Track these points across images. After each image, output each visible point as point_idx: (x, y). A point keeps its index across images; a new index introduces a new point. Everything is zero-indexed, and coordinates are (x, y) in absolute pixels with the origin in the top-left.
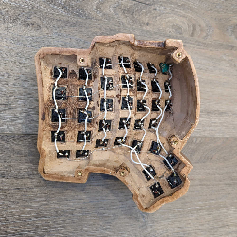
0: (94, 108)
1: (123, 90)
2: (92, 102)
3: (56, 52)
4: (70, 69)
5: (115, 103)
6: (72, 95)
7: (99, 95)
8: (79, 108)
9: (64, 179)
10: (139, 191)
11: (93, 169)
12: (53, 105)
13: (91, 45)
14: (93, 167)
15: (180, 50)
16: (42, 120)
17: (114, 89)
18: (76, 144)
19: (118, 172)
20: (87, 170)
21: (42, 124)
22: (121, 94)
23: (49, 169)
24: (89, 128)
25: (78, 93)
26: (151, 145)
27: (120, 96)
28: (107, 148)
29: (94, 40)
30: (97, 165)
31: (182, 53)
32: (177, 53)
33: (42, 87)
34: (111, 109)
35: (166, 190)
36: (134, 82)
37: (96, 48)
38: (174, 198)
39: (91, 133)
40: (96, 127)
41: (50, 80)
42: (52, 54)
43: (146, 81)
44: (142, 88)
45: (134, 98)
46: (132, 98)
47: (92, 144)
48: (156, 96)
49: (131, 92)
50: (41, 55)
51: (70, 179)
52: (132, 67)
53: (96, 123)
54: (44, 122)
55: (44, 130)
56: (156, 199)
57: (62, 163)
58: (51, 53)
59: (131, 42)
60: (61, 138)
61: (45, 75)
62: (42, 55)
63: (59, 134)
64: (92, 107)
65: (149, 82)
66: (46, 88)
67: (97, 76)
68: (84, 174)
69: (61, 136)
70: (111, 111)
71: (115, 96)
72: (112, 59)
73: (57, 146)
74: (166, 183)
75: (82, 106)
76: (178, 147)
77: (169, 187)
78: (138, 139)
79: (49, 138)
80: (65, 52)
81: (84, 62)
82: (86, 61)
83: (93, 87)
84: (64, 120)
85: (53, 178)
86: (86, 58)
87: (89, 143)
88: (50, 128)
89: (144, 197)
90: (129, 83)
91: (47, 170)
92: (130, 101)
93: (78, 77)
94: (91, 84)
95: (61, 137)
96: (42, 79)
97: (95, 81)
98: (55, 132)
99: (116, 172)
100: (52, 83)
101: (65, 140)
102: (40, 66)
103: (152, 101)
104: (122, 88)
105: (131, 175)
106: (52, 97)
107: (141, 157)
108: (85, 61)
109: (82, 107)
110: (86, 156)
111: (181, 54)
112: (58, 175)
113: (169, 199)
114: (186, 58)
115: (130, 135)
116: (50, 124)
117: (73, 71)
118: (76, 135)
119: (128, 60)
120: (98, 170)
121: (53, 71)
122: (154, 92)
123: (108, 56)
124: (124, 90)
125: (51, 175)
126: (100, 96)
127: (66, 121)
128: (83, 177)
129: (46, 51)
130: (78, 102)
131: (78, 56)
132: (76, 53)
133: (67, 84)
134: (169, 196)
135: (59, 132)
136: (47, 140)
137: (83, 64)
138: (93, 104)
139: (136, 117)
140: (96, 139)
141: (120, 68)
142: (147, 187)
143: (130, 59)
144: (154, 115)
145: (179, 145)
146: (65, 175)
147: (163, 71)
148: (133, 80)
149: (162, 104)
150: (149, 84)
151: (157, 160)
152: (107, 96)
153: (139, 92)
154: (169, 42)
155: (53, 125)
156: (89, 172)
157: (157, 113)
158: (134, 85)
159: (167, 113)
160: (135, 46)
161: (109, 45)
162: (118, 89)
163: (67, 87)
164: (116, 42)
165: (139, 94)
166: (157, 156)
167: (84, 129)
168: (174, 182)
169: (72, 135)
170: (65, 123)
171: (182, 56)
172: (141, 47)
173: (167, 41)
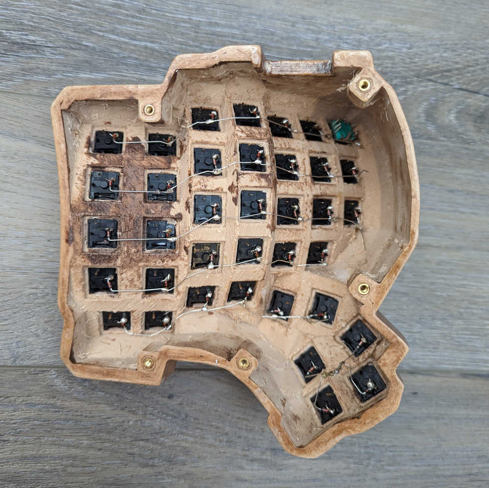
0: (179, 217)
1: (244, 174)
2: (175, 204)
3: (94, 94)
4: (128, 135)
5: (226, 205)
6: (132, 189)
7: (190, 186)
8: (148, 218)
9: (114, 375)
10: (284, 405)
11: (176, 353)
12: (89, 210)
13: (168, 75)
14: (178, 348)
15: (366, 74)
16: (67, 244)
17: (223, 172)
18: (143, 298)
19: (233, 360)
20: (164, 354)
21: (67, 251)
22: (238, 183)
23: (84, 354)
24: (170, 261)
25: (144, 183)
26: (312, 301)
27: (236, 188)
28: (213, 307)
29: (173, 64)
30: (186, 345)
31: (371, 79)
32: (359, 81)
33: (66, 171)
34: (216, 217)
35: (348, 405)
36: (269, 157)
37: (182, 84)
38: (365, 423)
39: (176, 272)
40: (186, 258)
41: (85, 157)
42: (86, 100)
43: (297, 157)
44: (289, 171)
45: (268, 192)
46: (265, 194)
47: (179, 297)
48: (321, 190)
49: (263, 180)
50: (64, 104)
51: (128, 375)
52: (264, 125)
53: (186, 249)
54: (71, 249)
55: (71, 267)
56: (325, 425)
57: (114, 340)
58: (83, 99)
59: (254, 62)
60: (109, 283)
61: (75, 146)
62: (67, 102)
64: (176, 215)
65: (305, 159)
66: (77, 174)
67: (186, 146)
68: (157, 364)
69: (110, 279)
70: (219, 222)
71: (226, 189)
72: (219, 111)
73: (104, 302)
74: (347, 389)
75: (153, 212)
76: (370, 300)
77: (355, 397)
78: (285, 288)
79: (83, 283)
80: (112, 94)
81: (152, 113)
82: (156, 110)
83: (179, 171)
84: (115, 243)
85: (92, 372)
86: (157, 104)
87: (171, 295)
88: (84, 261)
89: (296, 422)
91: (79, 356)
92: (259, 200)
93: (146, 149)
94: (173, 165)
95: (110, 281)
96: (67, 154)
97: (182, 157)
99: (229, 360)
100: (90, 163)
101: (119, 288)
102: (62, 128)
103: (312, 201)
104: (242, 169)
105: (267, 369)
106: (88, 193)
107: (290, 328)
108: (156, 112)
109: (153, 214)
110: (167, 325)
111: (370, 83)
112: (103, 365)
113: (355, 427)
114: (382, 93)
115: (262, 278)
116: (83, 252)
117: (136, 139)
118: (141, 278)
119: (255, 110)
120: (188, 355)
121: (93, 139)
122: (317, 182)
123: (212, 104)
124: (247, 173)
125: (88, 366)
126: (192, 189)
127: (118, 246)
128: (155, 371)
129: (73, 94)
130: (145, 204)
131: (139, 101)
132: (136, 94)
133: (121, 164)
134: (353, 418)
136: (79, 287)
137: (152, 117)
138: (177, 208)
139: (276, 236)
140: (187, 287)
141: (237, 128)
142: (305, 396)
143: (259, 108)
144: (319, 234)
145: (372, 295)
146: (118, 366)
147: (338, 136)
148: (267, 153)
149: (337, 208)
150: (304, 164)
151: (326, 336)
152: (208, 188)
153: (282, 180)
154: (339, 56)
155: (90, 254)
156: (168, 359)
157: (325, 229)
158: (268, 164)
159: (348, 229)
160: (265, 74)
161: (208, 75)
162: (232, 173)
163: (122, 173)
164: (222, 66)
165: (281, 184)
166: (328, 325)
167: (159, 263)
168: (367, 387)
169: (132, 277)
170: (117, 250)
171: (371, 88)
172: (279, 76)
173: (336, 55)
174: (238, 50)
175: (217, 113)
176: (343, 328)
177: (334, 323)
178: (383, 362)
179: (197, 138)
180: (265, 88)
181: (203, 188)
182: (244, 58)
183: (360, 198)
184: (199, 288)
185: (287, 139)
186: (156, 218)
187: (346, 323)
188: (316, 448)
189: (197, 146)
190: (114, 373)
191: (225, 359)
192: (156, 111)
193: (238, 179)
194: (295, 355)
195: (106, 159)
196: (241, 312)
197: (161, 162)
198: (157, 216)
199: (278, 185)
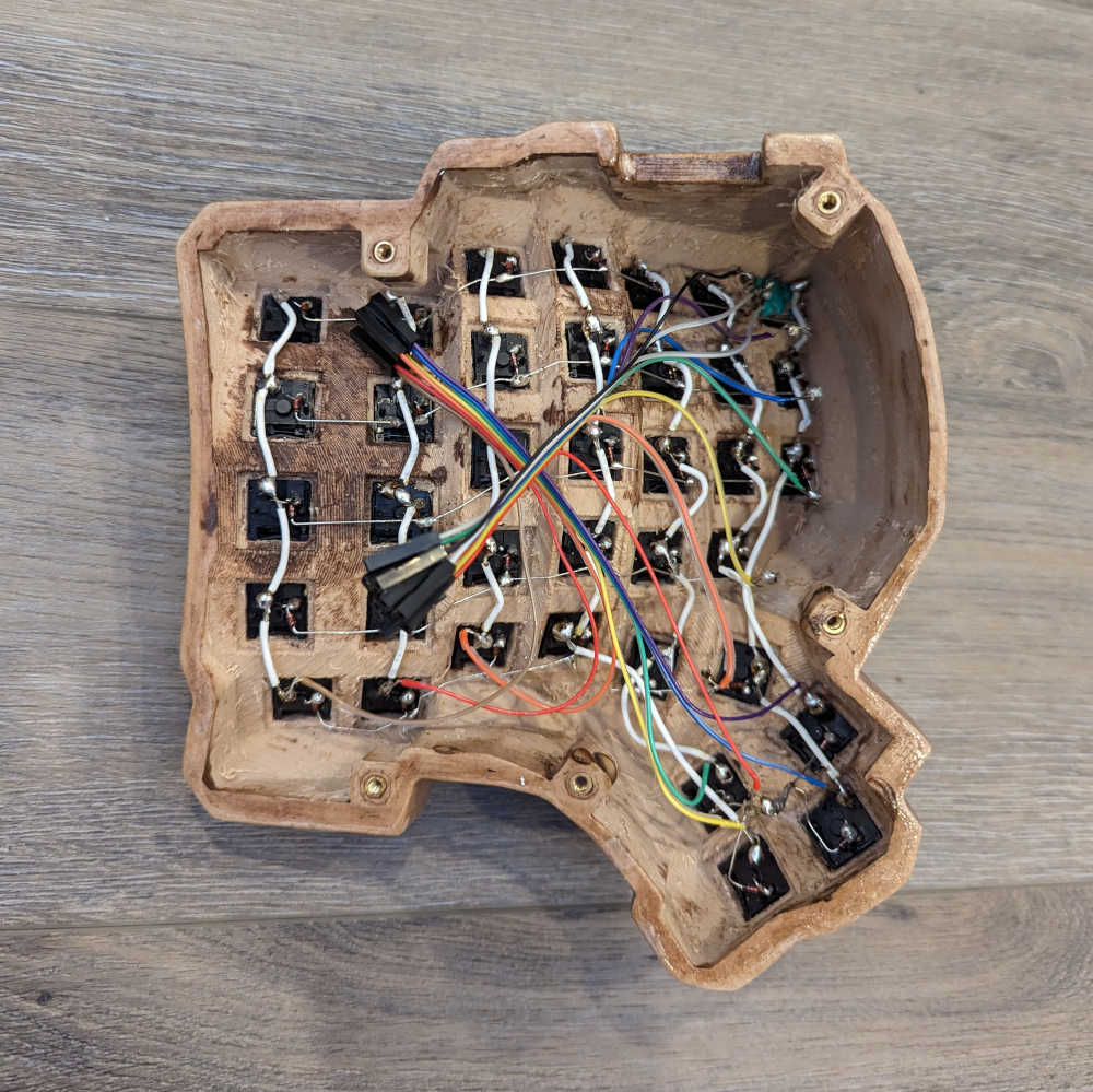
0: (439, 476)
1: (576, 385)
2: (431, 449)
3: (268, 219)
4: (333, 305)
6: (344, 417)
8: (375, 477)
9: (299, 815)
10: (665, 875)
11: (435, 764)
12: (252, 461)
13: (424, 180)
15: (833, 180)
16: (204, 532)
17: (533, 384)
18: (362, 648)
19: (559, 779)
20: (410, 766)
21: (204, 547)
22: (564, 405)
23: (232, 770)
25: (367, 404)
27: (561, 413)
28: (507, 669)
29: (435, 159)
31: (842, 191)
32: (818, 194)
33: (205, 379)
35: (801, 875)
37: (449, 200)
38: (841, 912)
41: (244, 349)
42: (251, 231)
44: (668, 381)
47: (436, 647)
48: (732, 421)
50: (204, 239)
51: (330, 814)
52: (616, 286)
54: (213, 543)
55: (210, 580)
56: (752, 922)
57: (295, 741)
58: (245, 229)
59: (602, 155)
60: (290, 615)
61: (221, 327)
62: (210, 235)
63: (281, 596)
64: (434, 472)
66: (226, 384)
67: (456, 328)
68: (394, 789)
69: (291, 607)
71: (538, 418)
72: (522, 256)
73: (273, 657)
74: (800, 843)
75: (385, 464)
76: (848, 644)
77: (815, 860)
79: (234, 616)
80: (306, 219)
81: (391, 258)
82: (400, 252)
84: (304, 530)
85: (251, 808)
86: (400, 239)
87: (419, 642)
88: (240, 569)
90: (601, 356)
91: (223, 774)
92: (607, 440)
95: (291, 611)
96: (207, 342)
97: (446, 351)
98: (263, 587)
99: (550, 779)
100: (253, 362)
101: (309, 627)
102: (199, 288)
103: (715, 444)
104: (572, 376)
106: (249, 424)
107: (671, 715)
108: (398, 256)
109: (387, 468)
110: (410, 708)
111: (841, 198)
112: (276, 793)
113: (819, 918)
114: (865, 218)
116: (237, 549)
117: (348, 312)
118: (359, 605)
119: (597, 254)
120: (461, 769)
121: (257, 313)
122: (723, 405)
123: (504, 243)
124: (581, 384)
125: (242, 795)
127: (311, 536)
128: (389, 804)
129: (224, 220)
130: (368, 448)
131: (363, 234)
132: (356, 219)
133: (320, 365)
134: (816, 900)
135: (281, 586)
136: (225, 624)
137: (389, 265)
138: (436, 457)
139: (641, 516)
140: (453, 624)
141: (563, 291)
142: (708, 860)
143: (603, 250)
145: (852, 636)
146: (307, 795)
149: (765, 460)
151: (749, 731)
152: (503, 415)
154: (777, 145)
155: (251, 554)
156: (421, 776)
157: (742, 504)
159: (789, 505)
160: (622, 181)
161: (505, 182)
162: (551, 383)
163: (320, 382)
164: (535, 163)
165: (650, 408)
166: (752, 708)
168: (840, 837)
169: (340, 603)
170: (310, 544)
171: (842, 207)
172: (651, 185)
173: (770, 144)
174: (570, 131)
180: (617, 209)
182: (583, 147)
183: (813, 440)
186: (390, 477)
188: (737, 968)
189: (478, 329)
190: (301, 809)
191: (539, 776)
192: (400, 254)
193: (564, 395)
194: (684, 772)
196: (566, 681)
198: (394, 473)
199: (644, 410)
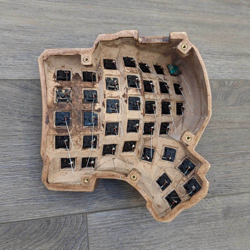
0: (99, 110)
1: (130, 89)
2: (97, 104)
3: (59, 53)
4: (73, 72)
5: (121, 104)
6: (77, 97)
7: (105, 95)
8: (84, 111)
9: (69, 188)
10: (153, 199)
11: (101, 175)
12: (56, 107)
13: (95, 44)
14: (101, 172)
15: (185, 42)
16: (46, 124)
18: (82, 150)
19: (129, 176)
20: (95, 175)
21: (46, 128)
22: (127, 93)
23: (53, 180)
24: (95, 131)
25: (82, 95)
26: (163, 151)
27: (126, 95)
28: (115, 156)
29: (97, 39)
31: (187, 44)
32: (182, 45)
33: (45, 89)
35: (184, 198)
36: (140, 81)
37: (100, 48)
38: (192, 203)
39: (98, 137)
40: (103, 130)
41: (54, 82)
42: (55, 55)
43: (153, 82)
45: (141, 97)
46: (140, 98)
47: (99, 150)
48: (165, 97)
49: (138, 92)
50: (44, 57)
51: (76, 188)
52: (138, 67)
53: (103, 125)
54: (48, 126)
55: (48, 135)
56: (173, 209)
57: (66, 173)
58: (54, 55)
59: (134, 37)
60: (65, 143)
61: (48, 78)
62: (46, 57)
64: (98, 109)
65: (157, 83)
66: (50, 90)
67: (102, 77)
68: (91, 181)
69: (66, 141)
71: (121, 96)
72: (116, 60)
73: (63, 153)
74: (183, 191)
75: (87, 108)
76: (192, 143)
78: (149, 145)
79: (52, 143)
80: (68, 53)
81: (88, 61)
83: (98, 88)
85: (58, 187)
86: (90, 57)
87: (95, 149)
88: (54, 132)
89: (159, 208)
91: (50, 181)
92: (137, 101)
93: (82, 79)
94: (95, 86)
96: (46, 81)
97: (100, 82)
100: (56, 85)
102: (44, 69)
103: (161, 103)
104: (129, 87)
106: (55, 99)
107: (153, 165)
109: (87, 109)
111: (187, 46)
112: (63, 183)
114: (192, 50)
115: (139, 140)
116: (53, 128)
117: (77, 74)
118: (81, 140)
119: (133, 60)
120: (107, 175)
121: (56, 74)
122: (163, 94)
123: (112, 58)
124: (131, 89)
125: (56, 184)
126: (105, 96)
128: (90, 185)
129: (49, 53)
130: (83, 104)
131: (81, 56)
132: (80, 52)
133: (71, 86)
134: (187, 201)
136: (51, 145)
137: (87, 63)
138: (98, 106)
139: (145, 119)
140: (103, 144)
141: (126, 68)
142: (163, 197)
143: (135, 59)
144: (165, 118)
145: (193, 141)
146: (71, 184)
147: (172, 72)
148: (140, 79)
149: (173, 106)
150: (157, 85)
151: (171, 167)
152: (113, 96)
153: (147, 92)
154: (173, 34)
155: (57, 129)
156: (97, 178)
157: (168, 116)
158: (140, 84)
159: (179, 117)
160: (139, 43)
161: (112, 44)
162: (124, 88)
163: (71, 90)
164: (120, 39)
166: (172, 162)
167: (90, 133)
168: (192, 189)
169: (77, 140)
170: (70, 126)
171: (187, 48)
172: (145, 44)
173: (171, 34)
174: (127, 32)
175: (115, 61)
176: (179, 163)
177: (174, 161)
178: (199, 172)
179: (107, 73)
180: (137, 49)
181: (111, 96)
182: (130, 36)
183: (183, 102)
184: (109, 145)
185: (148, 73)
186: (88, 111)
187: (180, 160)
188: (170, 217)
189: (107, 77)
190: (70, 187)
191: (124, 176)
192: (90, 60)
193: (127, 91)
194: (156, 178)
195: (64, 83)
196: (129, 158)
197: (90, 84)
198: (89, 110)
199: (145, 95)
